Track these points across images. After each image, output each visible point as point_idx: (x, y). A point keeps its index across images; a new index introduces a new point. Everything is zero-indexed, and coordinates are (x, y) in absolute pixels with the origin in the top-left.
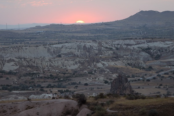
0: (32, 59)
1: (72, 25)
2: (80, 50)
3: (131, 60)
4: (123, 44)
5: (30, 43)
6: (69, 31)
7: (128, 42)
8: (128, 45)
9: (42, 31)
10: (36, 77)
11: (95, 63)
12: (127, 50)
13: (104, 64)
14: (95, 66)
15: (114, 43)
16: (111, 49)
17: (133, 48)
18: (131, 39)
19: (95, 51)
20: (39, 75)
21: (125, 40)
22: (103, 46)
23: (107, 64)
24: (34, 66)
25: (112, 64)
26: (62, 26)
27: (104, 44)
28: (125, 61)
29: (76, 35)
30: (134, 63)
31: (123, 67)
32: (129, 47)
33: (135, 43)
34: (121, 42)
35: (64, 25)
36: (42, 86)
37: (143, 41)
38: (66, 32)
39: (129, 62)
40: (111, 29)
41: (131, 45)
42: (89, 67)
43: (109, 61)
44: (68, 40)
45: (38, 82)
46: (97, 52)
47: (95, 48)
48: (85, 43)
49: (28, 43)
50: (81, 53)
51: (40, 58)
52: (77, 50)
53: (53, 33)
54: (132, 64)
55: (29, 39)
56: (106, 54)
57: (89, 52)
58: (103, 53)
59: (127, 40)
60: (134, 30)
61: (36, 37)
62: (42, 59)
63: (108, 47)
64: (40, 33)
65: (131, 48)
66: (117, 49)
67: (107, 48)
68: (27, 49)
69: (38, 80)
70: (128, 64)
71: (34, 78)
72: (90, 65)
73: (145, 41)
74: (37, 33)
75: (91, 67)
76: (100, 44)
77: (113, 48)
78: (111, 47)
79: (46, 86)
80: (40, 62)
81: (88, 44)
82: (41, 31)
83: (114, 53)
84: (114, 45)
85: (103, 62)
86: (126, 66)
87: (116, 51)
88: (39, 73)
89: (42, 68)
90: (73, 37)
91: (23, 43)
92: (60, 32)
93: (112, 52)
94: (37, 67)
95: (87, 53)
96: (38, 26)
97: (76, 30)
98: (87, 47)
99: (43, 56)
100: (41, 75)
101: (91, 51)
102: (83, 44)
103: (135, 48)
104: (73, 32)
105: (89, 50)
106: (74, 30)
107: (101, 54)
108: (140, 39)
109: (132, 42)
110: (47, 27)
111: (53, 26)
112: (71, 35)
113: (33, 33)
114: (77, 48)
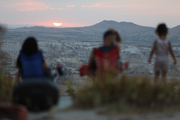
0: (7, 53)
1: (51, 28)
2: (47, 48)
3: (83, 57)
4: (81, 45)
5: (15, 39)
6: (48, 32)
7: (85, 43)
8: (85, 46)
9: (28, 31)
10: (8, 67)
11: (55, 58)
12: (83, 50)
13: (62, 60)
14: (55, 60)
15: (74, 44)
16: (72, 48)
17: (89, 48)
18: (88, 41)
19: (59, 49)
20: (10, 65)
21: (83, 42)
22: (66, 46)
23: (65, 60)
24: (9, 58)
25: (69, 60)
26: (43, 28)
27: (66, 44)
28: (79, 58)
29: (53, 35)
30: (86, 60)
31: (77, 62)
32: (85, 47)
33: (90, 45)
34: (80, 43)
35: (45, 28)
36: (11, 74)
37: (96, 44)
38: (46, 33)
39: (82, 59)
40: (80, 33)
41: (87, 46)
42: (51, 61)
43: (66, 58)
44: (45, 39)
45: (9, 70)
46: (60, 50)
47: (59, 47)
48: (52, 43)
49: (13, 40)
50: (48, 50)
51: (14, 52)
52: (45, 48)
53: (35, 33)
54: (84, 61)
55: (15, 37)
56: (67, 52)
57: (54, 49)
58: (65, 51)
59: (85, 42)
60: (97, 35)
61: (22, 35)
62: (15, 53)
63: (70, 46)
64: (26, 33)
65: (87, 48)
66: (76, 48)
67: (68, 47)
68: (6, 44)
69: (9, 69)
70: (81, 61)
71: (6, 67)
72: (51, 60)
73: (98, 44)
74: (23, 32)
75: (52, 61)
76: (63, 43)
77: (73, 48)
78: (72, 47)
79: (14, 74)
80: (13, 55)
81: (54, 43)
82: (26, 31)
83: (73, 51)
84: (74, 45)
85: (62, 58)
86: (79, 62)
87: (75, 50)
88: (11, 64)
89: (14, 59)
90: (50, 37)
91: (10, 39)
92: (41, 32)
93: (72, 51)
94: (11, 59)
95: (52, 50)
96: (25, 27)
97: (54, 32)
98: (53, 46)
99: (16, 51)
100: (12, 65)
101: (55, 49)
102: (50, 43)
103: (90, 49)
104: (51, 33)
105: (54, 48)
106: (51, 32)
107: (63, 52)
108: (94, 42)
109: (88, 44)
110: (32, 28)
111: (36, 27)
112: (49, 35)
113: (20, 32)
114: (45, 46)
